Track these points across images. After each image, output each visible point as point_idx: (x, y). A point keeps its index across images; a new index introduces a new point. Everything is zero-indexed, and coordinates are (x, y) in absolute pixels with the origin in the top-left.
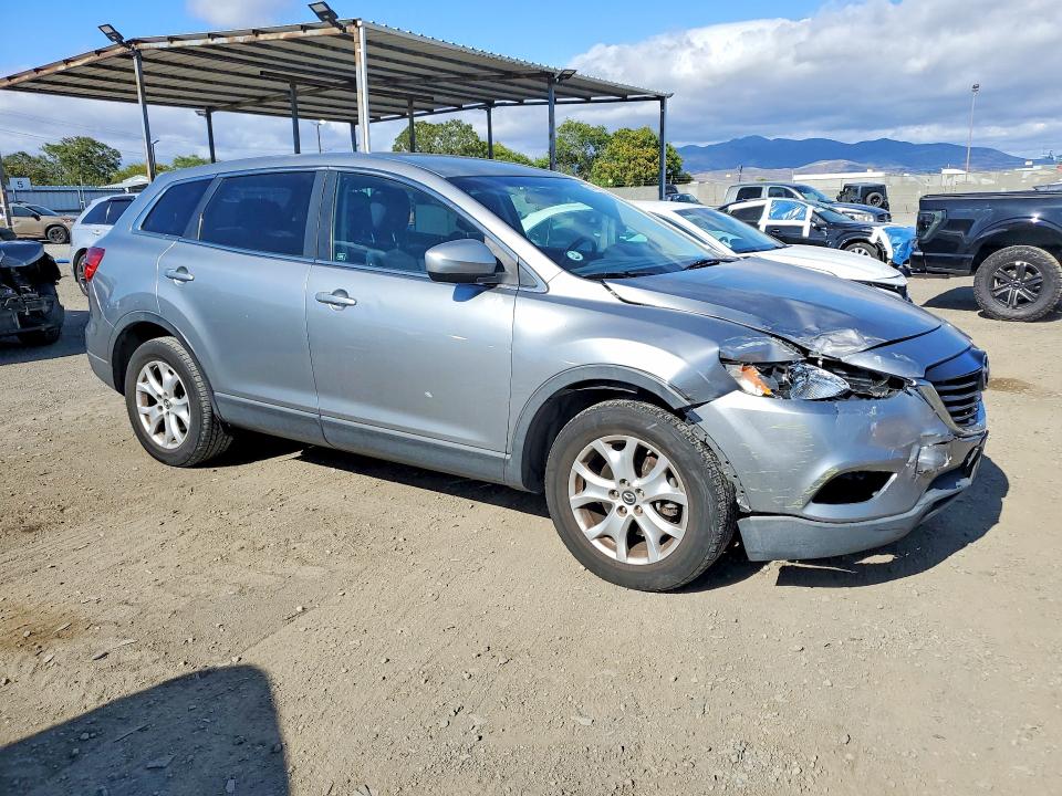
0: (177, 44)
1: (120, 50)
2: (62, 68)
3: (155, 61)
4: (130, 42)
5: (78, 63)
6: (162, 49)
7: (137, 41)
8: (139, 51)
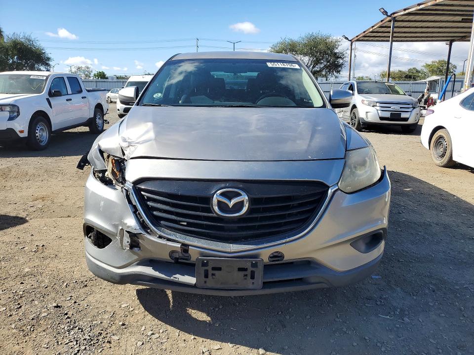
0: (407, 11)
1: (389, 18)
2: (371, 30)
3: (402, 21)
4: (391, 14)
5: (376, 27)
6: (403, 15)
7: (394, 13)
8: (395, 18)
